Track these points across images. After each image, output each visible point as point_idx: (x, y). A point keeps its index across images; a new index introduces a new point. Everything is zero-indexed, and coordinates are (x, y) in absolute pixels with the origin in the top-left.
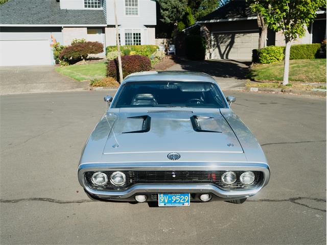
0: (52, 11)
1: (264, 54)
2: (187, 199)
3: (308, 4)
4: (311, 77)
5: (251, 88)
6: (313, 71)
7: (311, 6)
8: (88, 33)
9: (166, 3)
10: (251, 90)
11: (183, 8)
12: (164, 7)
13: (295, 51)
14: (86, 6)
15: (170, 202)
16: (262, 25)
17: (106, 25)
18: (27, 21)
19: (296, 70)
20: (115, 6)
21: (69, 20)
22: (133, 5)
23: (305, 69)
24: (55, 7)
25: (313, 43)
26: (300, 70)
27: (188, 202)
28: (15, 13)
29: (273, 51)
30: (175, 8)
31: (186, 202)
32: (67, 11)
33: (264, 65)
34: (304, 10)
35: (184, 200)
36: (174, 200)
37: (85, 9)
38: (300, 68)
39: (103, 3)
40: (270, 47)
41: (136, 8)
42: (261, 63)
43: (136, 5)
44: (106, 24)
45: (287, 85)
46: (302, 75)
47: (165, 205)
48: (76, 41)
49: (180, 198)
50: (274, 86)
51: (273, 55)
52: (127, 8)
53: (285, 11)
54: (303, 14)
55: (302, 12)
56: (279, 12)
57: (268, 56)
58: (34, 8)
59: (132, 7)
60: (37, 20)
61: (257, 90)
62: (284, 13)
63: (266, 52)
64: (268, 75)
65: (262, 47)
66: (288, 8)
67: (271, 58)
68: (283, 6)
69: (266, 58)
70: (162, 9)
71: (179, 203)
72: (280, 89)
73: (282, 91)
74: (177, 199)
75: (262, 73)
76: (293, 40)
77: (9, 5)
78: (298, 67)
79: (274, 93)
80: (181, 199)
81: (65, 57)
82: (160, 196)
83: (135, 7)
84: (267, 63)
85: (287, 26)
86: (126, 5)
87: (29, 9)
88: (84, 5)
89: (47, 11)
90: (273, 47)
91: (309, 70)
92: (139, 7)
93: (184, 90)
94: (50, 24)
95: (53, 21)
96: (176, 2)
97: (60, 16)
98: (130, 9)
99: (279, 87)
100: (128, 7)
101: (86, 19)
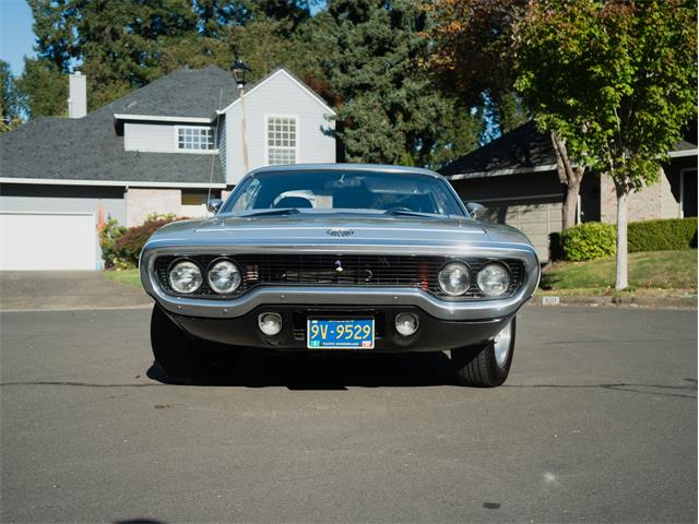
0: (106, 154)
1: (575, 240)
2: (368, 333)
3: (662, 108)
4: (682, 280)
5: (545, 298)
6: (687, 268)
7: (667, 112)
8: (183, 203)
9: (358, 141)
10: (544, 303)
11: (395, 151)
12: (354, 149)
13: (645, 233)
14: (181, 146)
15: (331, 338)
16: (568, 178)
17: (224, 186)
18: (49, 171)
19: (648, 267)
20: (244, 126)
21: (141, 173)
22: (285, 144)
23: (668, 264)
24: (112, 145)
25: (685, 216)
26: (655, 268)
27: (369, 338)
28: (22, 154)
29: (596, 232)
30: (377, 149)
31: (366, 339)
32: (138, 154)
33: (576, 263)
34: (652, 121)
35: (362, 334)
36: (342, 333)
37: (178, 150)
38: (658, 264)
39: (219, 139)
40: (587, 225)
41: (293, 151)
42: (568, 259)
43: (293, 144)
44: (224, 182)
45: (625, 290)
46: (660, 277)
47: (321, 345)
48: (155, 218)
49: (352, 329)
50: (596, 293)
51: (594, 241)
52: (271, 151)
53: (612, 125)
54: (651, 131)
55: (649, 128)
56: (599, 129)
57: (583, 243)
58: (65, 146)
59: (282, 148)
60: (71, 171)
61: (558, 302)
62: (610, 132)
63: (580, 235)
64: (585, 279)
65: (570, 223)
66: (618, 120)
67: (592, 248)
68: (606, 116)
69: (579, 249)
70: (350, 152)
71: (352, 340)
72: (610, 298)
73: (614, 302)
74: (347, 331)
75: (571, 276)
76: (633, 190)
77: (10, 139)
78: (653, 261)
79: (595, 305)
80: (355, 331)
81: (128, 252)
82: (312, 325)
83: (289, 148)
84: (582, 259)
85: (619, 160)
86: (271, 143)
87: (55, 147)
88: (177, 142)
89: (95, 153)
90: (595, 225)
91: (677, 266)
92: (297, 148)
93: (375, 191)
94: (99, 179)
95: (107, 173)
96: (381, 138)
97: (124, 164)
98: (278, 151)
99: (608, 294)
100: (275, 147)
101: (180, 171)
